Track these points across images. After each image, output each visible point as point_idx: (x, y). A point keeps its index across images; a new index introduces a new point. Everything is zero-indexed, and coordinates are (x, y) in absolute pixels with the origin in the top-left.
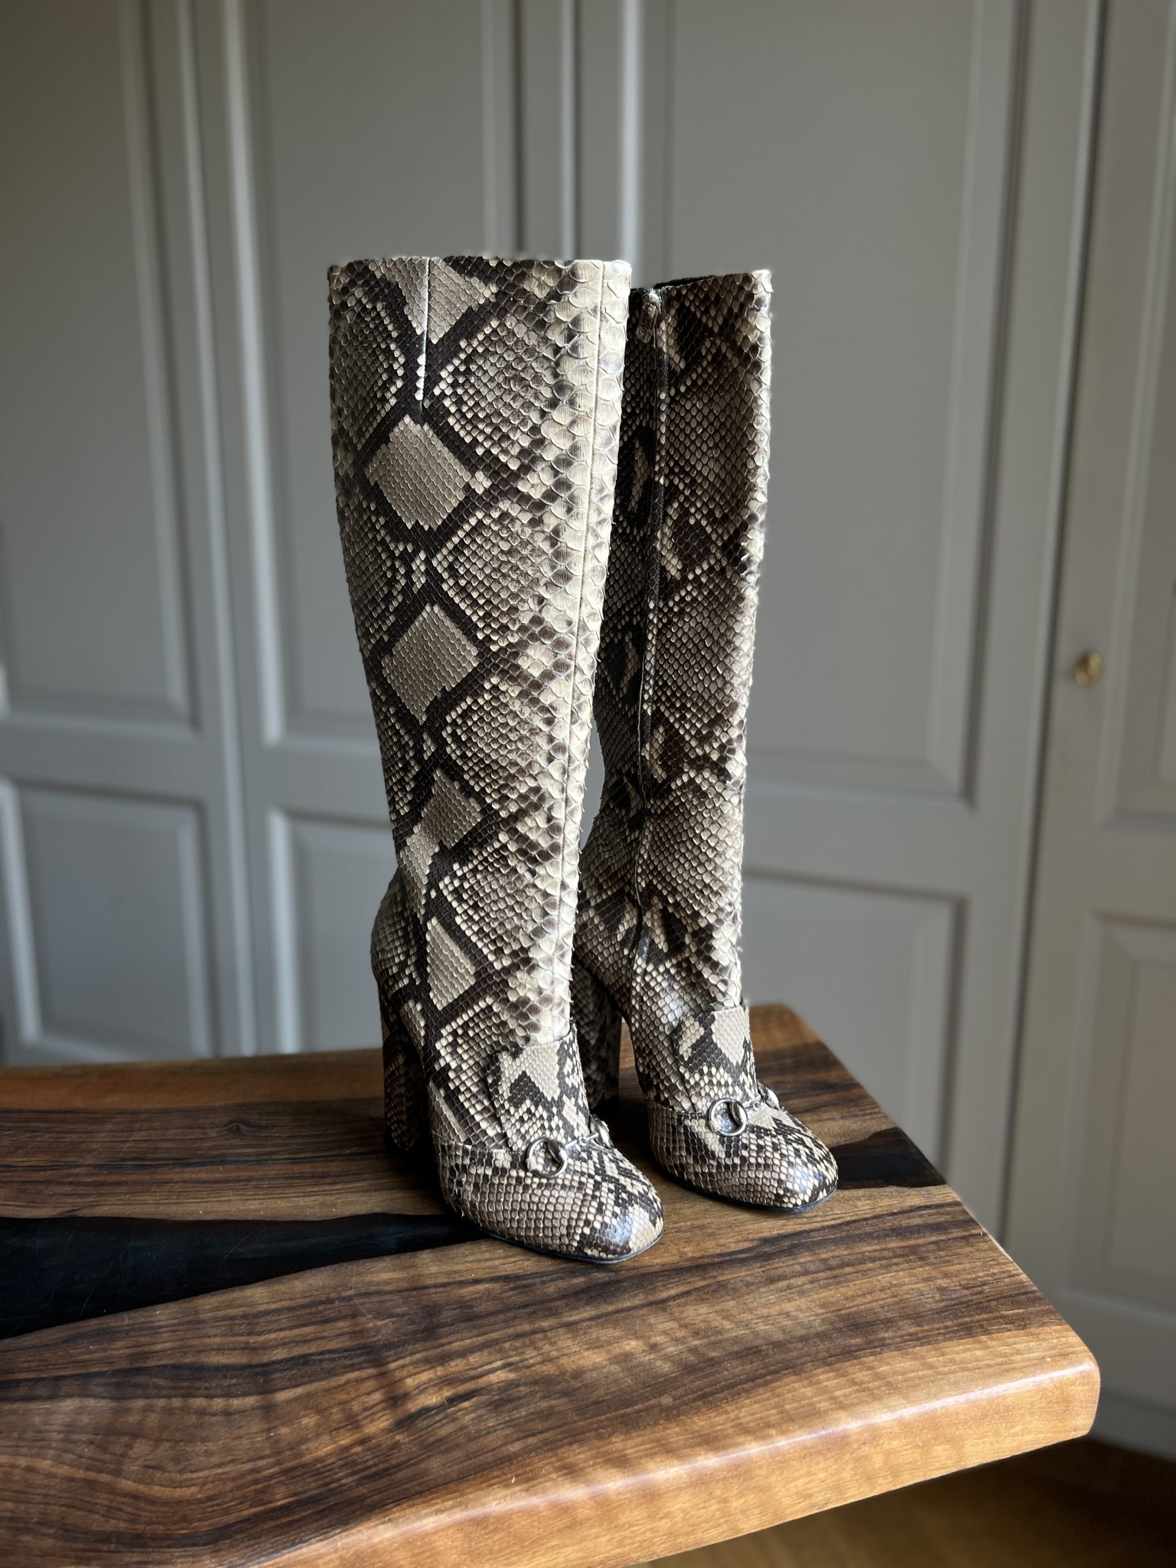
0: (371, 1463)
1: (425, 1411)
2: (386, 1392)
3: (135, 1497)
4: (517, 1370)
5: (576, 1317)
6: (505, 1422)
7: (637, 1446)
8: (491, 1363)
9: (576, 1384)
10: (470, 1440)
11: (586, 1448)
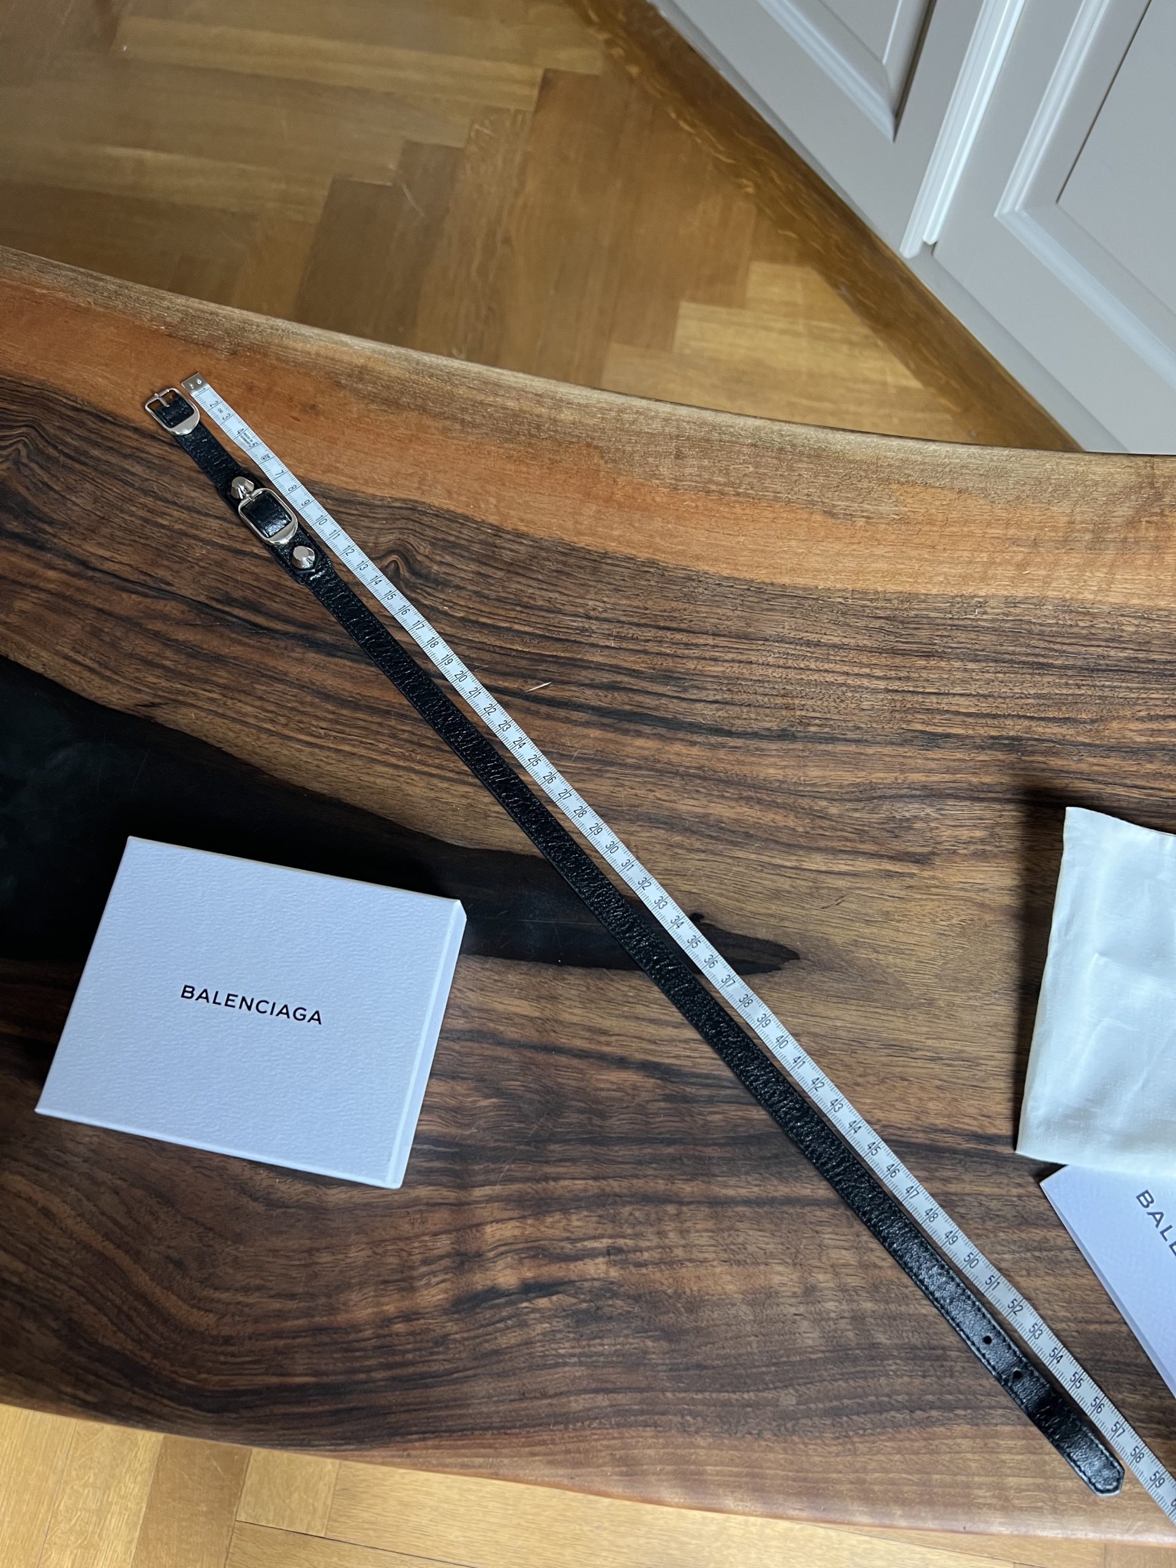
0: (410, 1356)
1: (493, 1293)
2: (457, 1242)
3: (150, 1305)
4: (624, 1264)
5: (731, 1192)
6: (580, 1355)
7: (722, 1464)
8: (594, 1238)
9: (686, 1320)
10: (530, 1368)
11: (661, 1440)
